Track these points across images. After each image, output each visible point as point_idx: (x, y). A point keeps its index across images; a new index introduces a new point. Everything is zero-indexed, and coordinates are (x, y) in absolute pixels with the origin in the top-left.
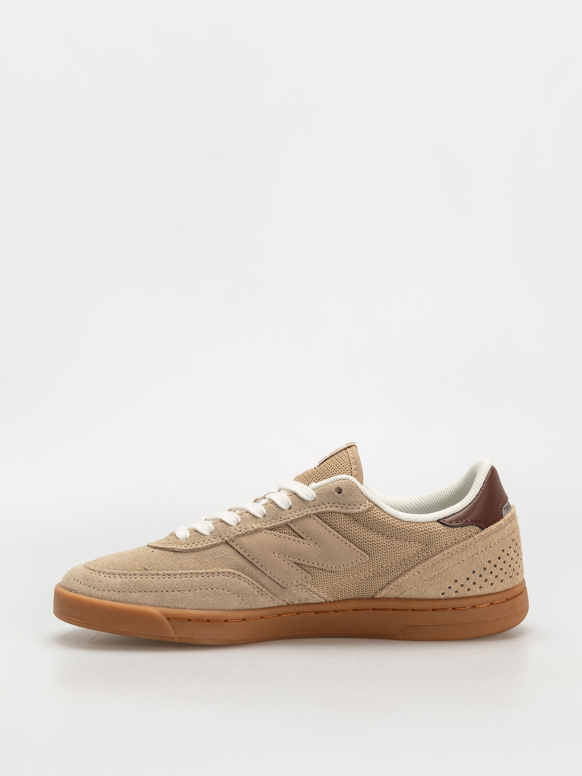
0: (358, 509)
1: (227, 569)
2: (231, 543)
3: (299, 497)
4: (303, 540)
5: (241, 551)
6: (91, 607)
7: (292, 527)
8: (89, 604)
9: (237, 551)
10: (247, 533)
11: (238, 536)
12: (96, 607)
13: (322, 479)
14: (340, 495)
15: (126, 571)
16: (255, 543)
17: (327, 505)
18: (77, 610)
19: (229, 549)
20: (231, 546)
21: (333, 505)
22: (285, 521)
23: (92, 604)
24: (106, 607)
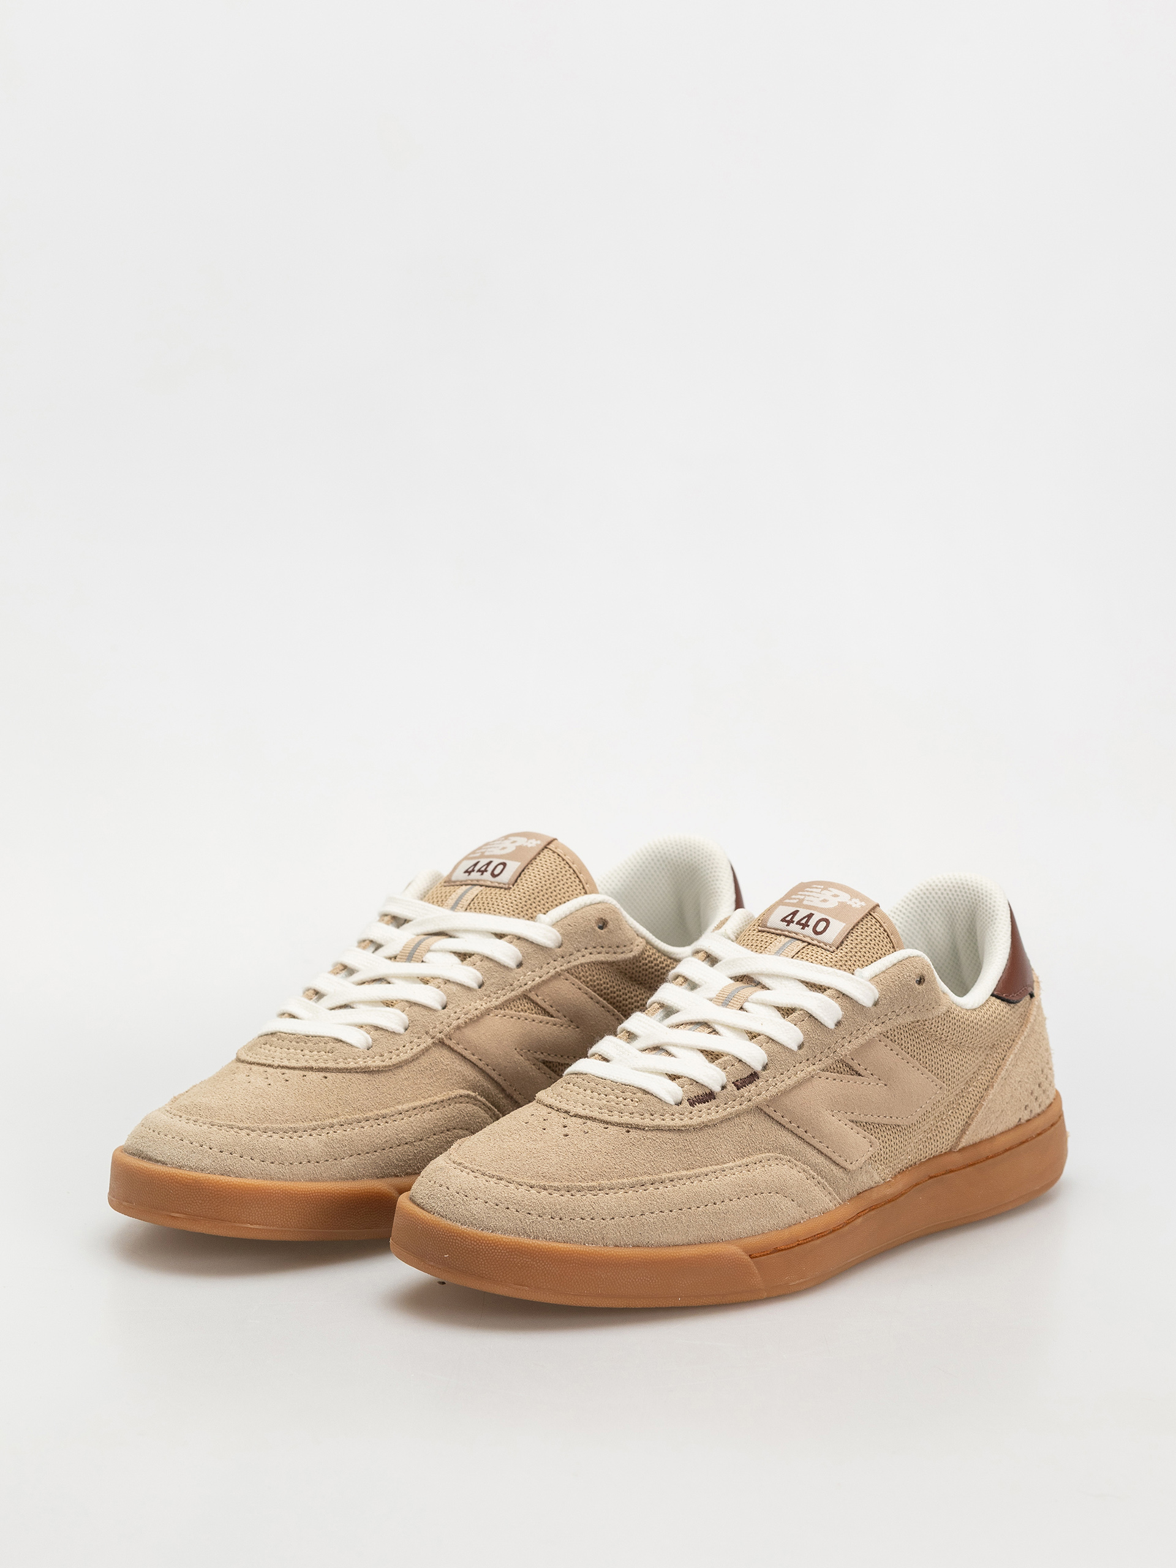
0: (631, 952)
1: (456, 1089)
2: (447, 1042)
3: (532, 943)
4: (553, 1018)
5: (466, 1053)
6: (282, 1198)
7: (534, 997)
8: (278, 1193)
9: (462, 1055)
10: (471, 1019)
11: (458, 1028)
12: (292, 1197)
13: (552, 906)
14: (605, 932)
15: (314, 1123)
16: (489, 1037)
17: (584, 952)
18: (255, 1207)
19: (446, 1053)
20: (449, 1047)
21: (594, 950)
22: (522, 989)
23: (283, 1193)
24: (309, 1194)
